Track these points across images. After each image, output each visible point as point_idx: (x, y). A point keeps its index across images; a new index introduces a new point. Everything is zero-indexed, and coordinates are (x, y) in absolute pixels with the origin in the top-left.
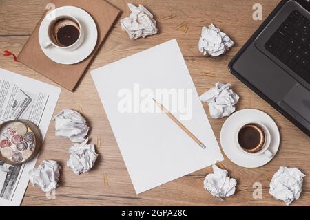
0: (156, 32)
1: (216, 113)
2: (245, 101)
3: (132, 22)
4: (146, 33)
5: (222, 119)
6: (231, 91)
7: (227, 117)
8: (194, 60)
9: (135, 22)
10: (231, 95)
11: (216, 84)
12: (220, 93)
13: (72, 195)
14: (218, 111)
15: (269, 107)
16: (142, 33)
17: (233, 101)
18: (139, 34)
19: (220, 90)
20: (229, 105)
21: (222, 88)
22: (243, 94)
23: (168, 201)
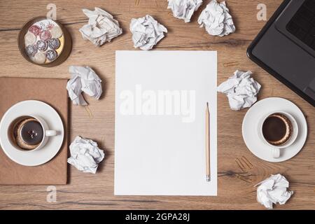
0: (121, 32)
1: (237, 104)
2: (267, 89)
3: (92, 29)
4: (111, 37)
5: (243, 111)
6: (252, 79)
7: (248, 108)
8: (209, 47)
9: (96, 28)
10: (253, 84)
11: (235, 73)
12: (240, 82)
13: (84, 202)
14: (239, 102)
15: (293, 95)
16: (107, 38)
17: (254, 91)
18: (103, 40)
19: (240, 79)
20: (251, 95)
21: (242, 76)
22: (264, 81)
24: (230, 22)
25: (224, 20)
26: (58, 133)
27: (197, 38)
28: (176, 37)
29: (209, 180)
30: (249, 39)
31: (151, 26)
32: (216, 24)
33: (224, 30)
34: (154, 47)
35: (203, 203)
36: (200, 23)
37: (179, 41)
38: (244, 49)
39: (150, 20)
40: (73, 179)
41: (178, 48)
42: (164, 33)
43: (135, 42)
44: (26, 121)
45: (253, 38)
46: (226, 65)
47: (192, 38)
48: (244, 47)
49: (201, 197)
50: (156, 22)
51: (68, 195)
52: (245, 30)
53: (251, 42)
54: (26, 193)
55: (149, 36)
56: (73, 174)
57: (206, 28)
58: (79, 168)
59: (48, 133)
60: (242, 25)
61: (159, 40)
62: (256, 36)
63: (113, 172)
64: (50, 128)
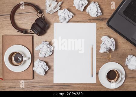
8: (91, 21)
23: (83, 86)
24: (100, 11)
25: (97, 11)
26: (29, 58)
27: (86, 18)
28: (77, 17)
29: (93, 77)
30: (108, 18)
31: (67, 13)
32: (94, 12)
33: (97, 15)
34: (68, 22)
35: (89, 86)
36: (87, 12)
37: (78, 19)
38: (106, 22)
39: (66, 11)
40: (35, 77)
41: (78, 22)
42: (72, 16)
43: (60, 20)
44: (15, 53)
45: (109, 17)
46: (98, 29)
47: (84, 17)
48: (106, 21)
49: (88, 84)
50: (69, 11)
51: (33, 83)
52: (106, 14)
53: (108, 19)
54: (16, 83)
55: (66, 18)
56: (35, 75)
57: (90, 14)
58: (37, 72)
59: (25, 59)
60: (105, 12)
61: (70, 19)
62: (110, 16)
63: (53, 74)
64: (25, 57)
